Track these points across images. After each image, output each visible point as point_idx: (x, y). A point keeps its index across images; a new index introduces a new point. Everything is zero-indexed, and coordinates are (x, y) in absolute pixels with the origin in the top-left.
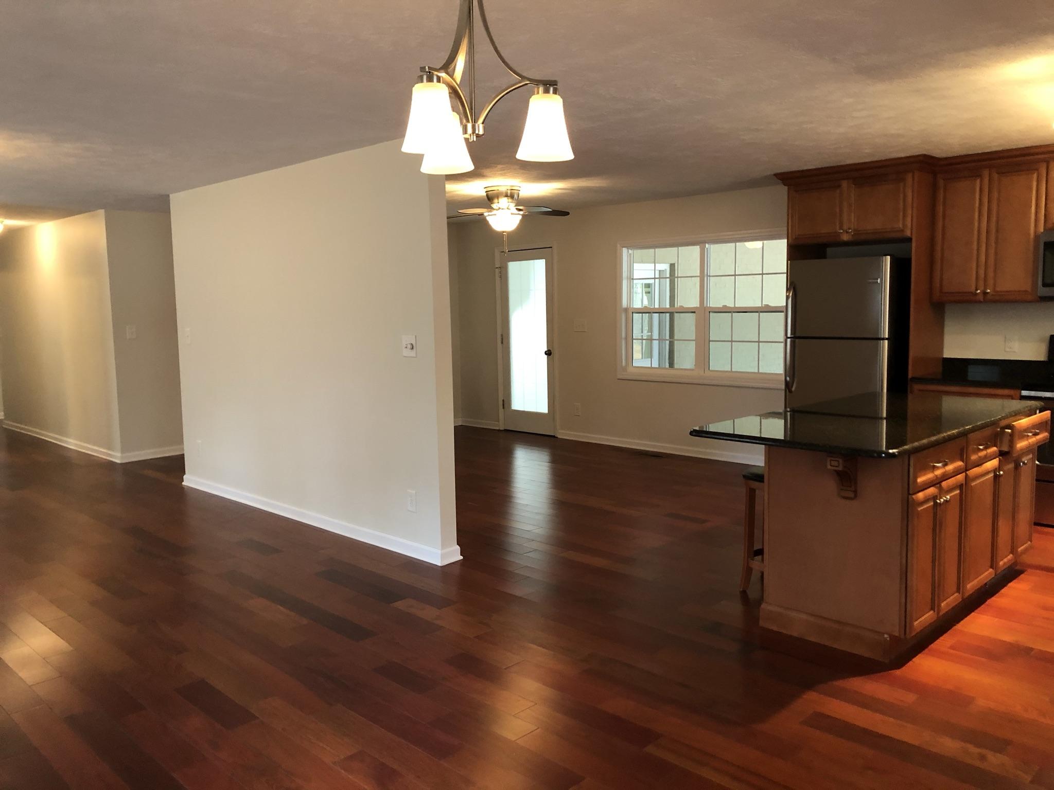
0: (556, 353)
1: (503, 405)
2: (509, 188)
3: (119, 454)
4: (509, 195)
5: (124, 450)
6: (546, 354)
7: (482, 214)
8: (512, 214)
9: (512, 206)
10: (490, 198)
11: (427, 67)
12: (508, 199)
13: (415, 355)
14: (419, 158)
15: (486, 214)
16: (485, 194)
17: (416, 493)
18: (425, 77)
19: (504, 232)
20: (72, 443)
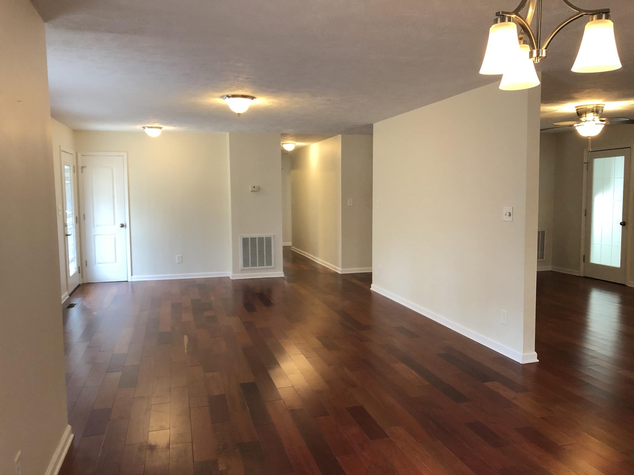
0: (629, 225)
1: (584, 259)
2: (595, 106)
3: (340, 269)
4: (595, 111)
5: (343, 266)
6: (621, 224)
7: (572, 126)
8: (596, 124)
9: (597, 119)
10: (580, 114)
11: (501, 12)
12: (594, 114)
13: (511, 220)
14: (498, 78)
15: (575, 125)
16: (576, 112)
17: (507, 312)
18: (499, 19)
19: (589, 137)
20: (320, 261)
